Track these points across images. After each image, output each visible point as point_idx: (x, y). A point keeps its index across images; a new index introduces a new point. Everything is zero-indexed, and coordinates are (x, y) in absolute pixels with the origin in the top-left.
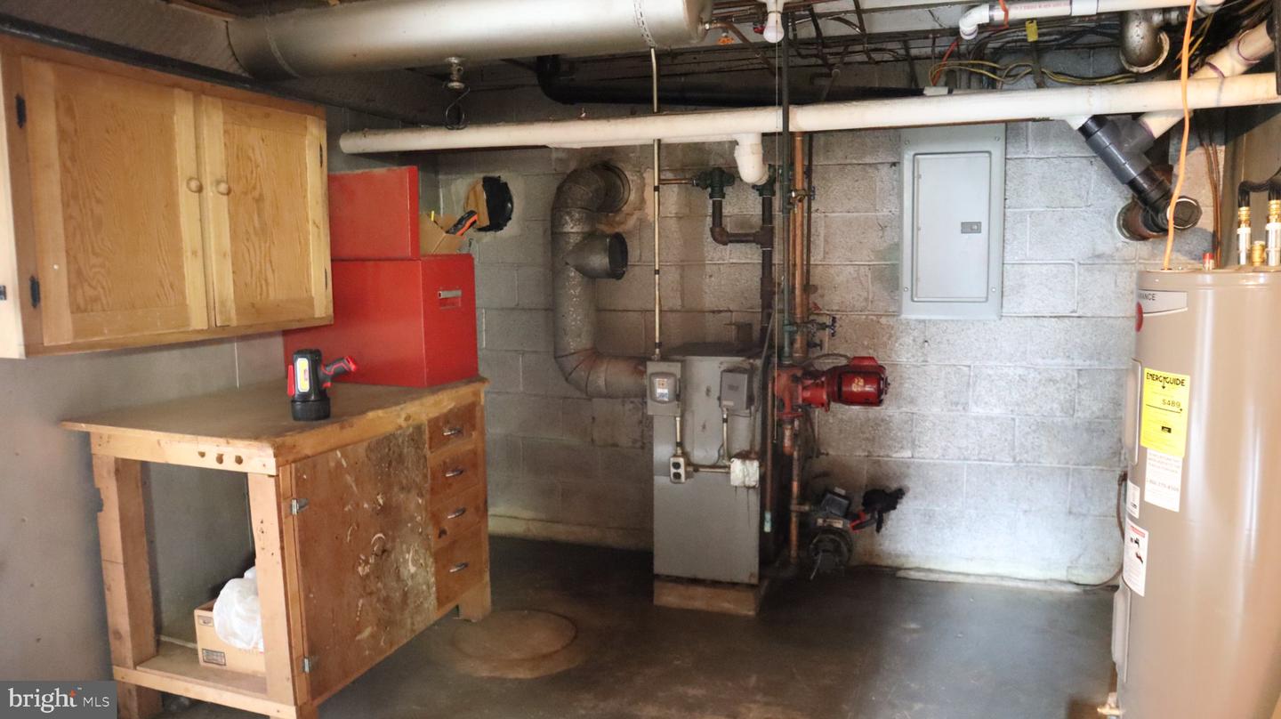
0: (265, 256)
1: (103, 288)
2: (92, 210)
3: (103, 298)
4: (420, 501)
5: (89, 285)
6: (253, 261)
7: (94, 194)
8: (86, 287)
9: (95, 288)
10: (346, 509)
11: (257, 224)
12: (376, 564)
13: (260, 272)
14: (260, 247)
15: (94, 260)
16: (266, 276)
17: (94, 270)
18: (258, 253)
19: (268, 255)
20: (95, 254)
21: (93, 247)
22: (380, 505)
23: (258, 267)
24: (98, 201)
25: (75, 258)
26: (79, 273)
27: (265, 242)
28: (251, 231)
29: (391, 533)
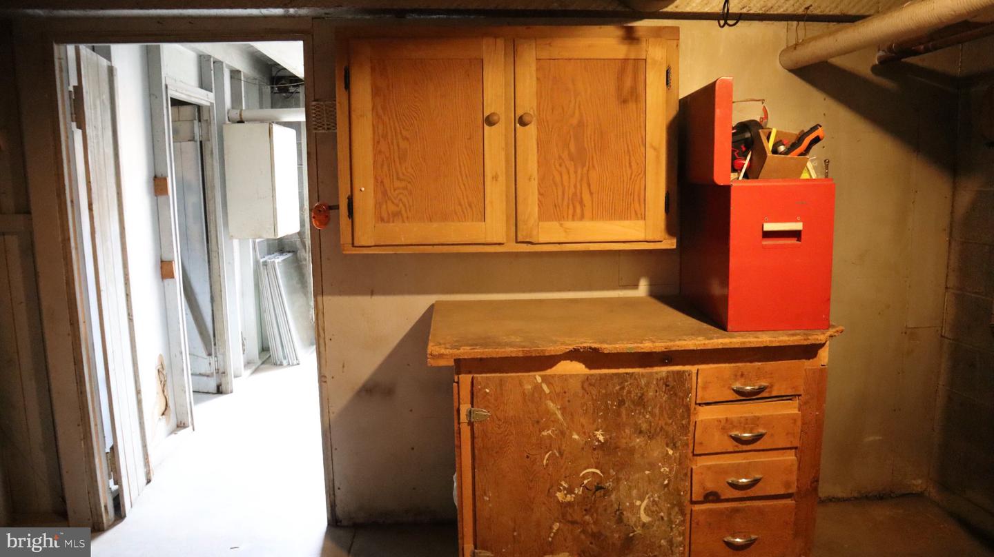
0: (582, 179)
1: (405, 206)
2: (398, 146)
3: (403, 212)
4: (671, 452)
5: (393, 202)
6: (566, 184)
7: (401, 133)
8: (389, 203)
9: (397, 206)
10: (545, 433)
11: (573, 148)
12: (584, 497)
13: (575, 194)
14: (576, 172)
15: (398, 184)
16: (581, 198)
17: (397, 192)
18: (573, 176)
19: (585, 179)
20: (398, 179)
21: (397, 174)
22: (599, 441)
23: (572, 190)
24: (405, 139)
25: (382, 182)
26: (385, 193)
27: (583, 166)
28: (565, 155)
29: (613, 473)
